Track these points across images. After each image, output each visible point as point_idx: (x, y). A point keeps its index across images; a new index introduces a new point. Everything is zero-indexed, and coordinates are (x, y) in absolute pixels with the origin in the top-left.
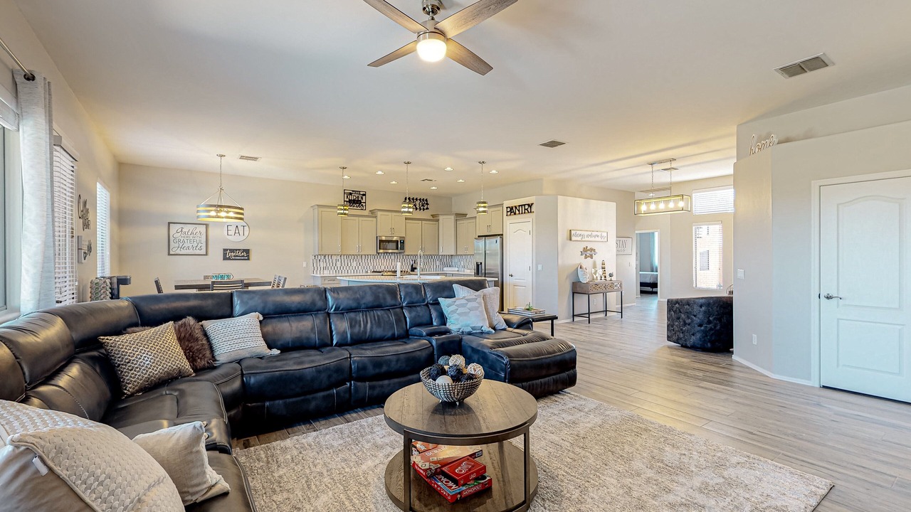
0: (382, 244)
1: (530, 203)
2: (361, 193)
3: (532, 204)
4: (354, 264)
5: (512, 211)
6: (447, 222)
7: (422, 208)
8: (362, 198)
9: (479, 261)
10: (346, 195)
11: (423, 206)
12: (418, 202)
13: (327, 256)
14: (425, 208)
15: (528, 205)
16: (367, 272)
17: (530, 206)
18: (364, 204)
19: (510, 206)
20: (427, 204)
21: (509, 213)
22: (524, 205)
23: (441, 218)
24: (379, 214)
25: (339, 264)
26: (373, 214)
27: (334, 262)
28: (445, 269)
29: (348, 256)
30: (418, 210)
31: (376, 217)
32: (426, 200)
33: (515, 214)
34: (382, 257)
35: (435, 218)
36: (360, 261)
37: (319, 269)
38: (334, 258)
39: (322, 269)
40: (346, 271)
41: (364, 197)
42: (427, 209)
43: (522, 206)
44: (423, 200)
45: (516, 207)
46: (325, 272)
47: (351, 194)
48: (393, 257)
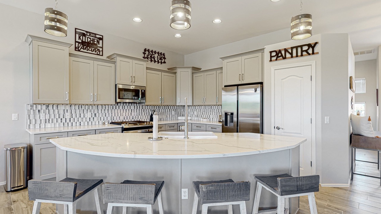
0: (121, 92)
1: (312, 42)
2: (98, 36)
3: (316, 43)
4: (89, 115)
5: (278, 55)
6: (184, 75)
7: (160, 61)
8: (98, 42)
9: (229, 111)
10: (77, 36)
11: (161, 59)
12: (156, 55)
13: (50, 107)
14: (163, 61)
15: (309, 45)
16: (104, 124)
17: (312, 46)
18: (101, 49)
19: (277, 49)
20: (165, 58)
21: (274, 58)
22: (301, 47)
23: (179, 71)
24: (118, 59)
25: (68, 115)
26: (111, 59)
27: (61, 112)
28: (179, 118)
29: (80, 106)
30: (157, 63)
31: (114, 63)
32: (164, 54)
33: (285, 58)
34: (121, 107)
35: (172, 71)
36: (96, 112)
37: (38, 122)
38: (61, 108)
39: (43, 122)
40: (78, 124)
41: (101, 41)
42: (165, 62)
43: (297, 47)
44: (161, 53)
45: (286, 50)
46: (48, 125)
47: (84, 35)
48: (132, 107)
